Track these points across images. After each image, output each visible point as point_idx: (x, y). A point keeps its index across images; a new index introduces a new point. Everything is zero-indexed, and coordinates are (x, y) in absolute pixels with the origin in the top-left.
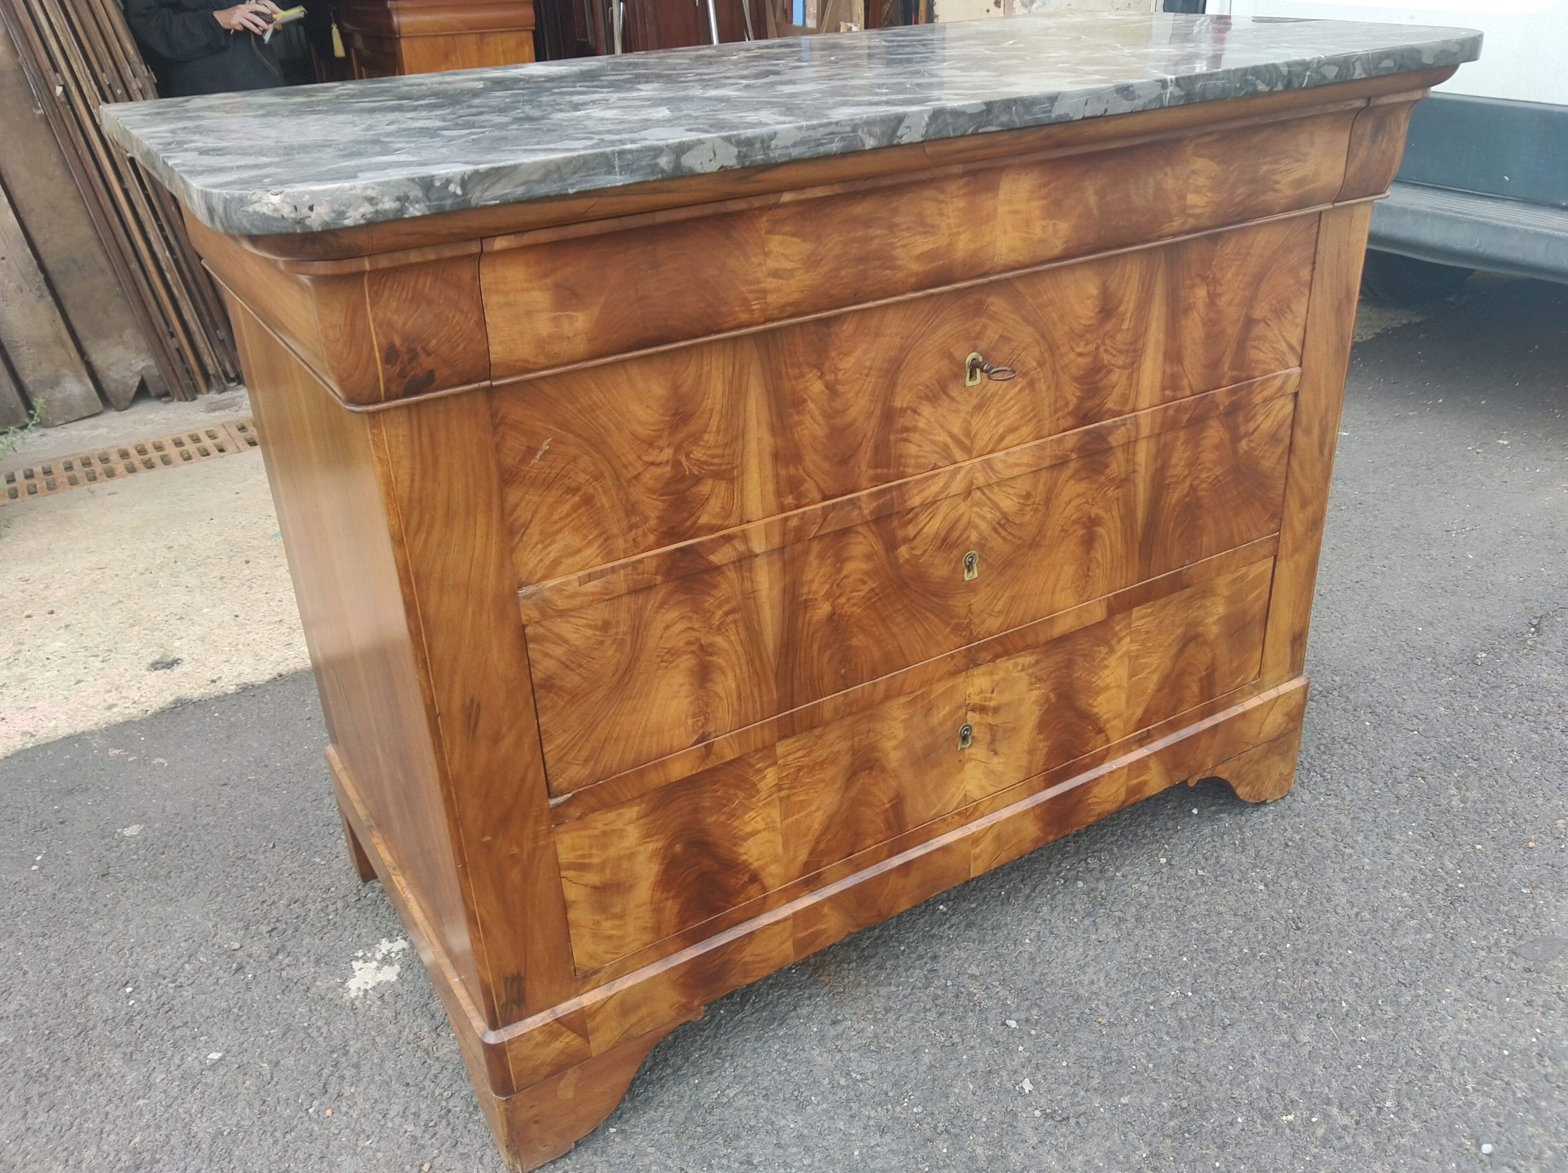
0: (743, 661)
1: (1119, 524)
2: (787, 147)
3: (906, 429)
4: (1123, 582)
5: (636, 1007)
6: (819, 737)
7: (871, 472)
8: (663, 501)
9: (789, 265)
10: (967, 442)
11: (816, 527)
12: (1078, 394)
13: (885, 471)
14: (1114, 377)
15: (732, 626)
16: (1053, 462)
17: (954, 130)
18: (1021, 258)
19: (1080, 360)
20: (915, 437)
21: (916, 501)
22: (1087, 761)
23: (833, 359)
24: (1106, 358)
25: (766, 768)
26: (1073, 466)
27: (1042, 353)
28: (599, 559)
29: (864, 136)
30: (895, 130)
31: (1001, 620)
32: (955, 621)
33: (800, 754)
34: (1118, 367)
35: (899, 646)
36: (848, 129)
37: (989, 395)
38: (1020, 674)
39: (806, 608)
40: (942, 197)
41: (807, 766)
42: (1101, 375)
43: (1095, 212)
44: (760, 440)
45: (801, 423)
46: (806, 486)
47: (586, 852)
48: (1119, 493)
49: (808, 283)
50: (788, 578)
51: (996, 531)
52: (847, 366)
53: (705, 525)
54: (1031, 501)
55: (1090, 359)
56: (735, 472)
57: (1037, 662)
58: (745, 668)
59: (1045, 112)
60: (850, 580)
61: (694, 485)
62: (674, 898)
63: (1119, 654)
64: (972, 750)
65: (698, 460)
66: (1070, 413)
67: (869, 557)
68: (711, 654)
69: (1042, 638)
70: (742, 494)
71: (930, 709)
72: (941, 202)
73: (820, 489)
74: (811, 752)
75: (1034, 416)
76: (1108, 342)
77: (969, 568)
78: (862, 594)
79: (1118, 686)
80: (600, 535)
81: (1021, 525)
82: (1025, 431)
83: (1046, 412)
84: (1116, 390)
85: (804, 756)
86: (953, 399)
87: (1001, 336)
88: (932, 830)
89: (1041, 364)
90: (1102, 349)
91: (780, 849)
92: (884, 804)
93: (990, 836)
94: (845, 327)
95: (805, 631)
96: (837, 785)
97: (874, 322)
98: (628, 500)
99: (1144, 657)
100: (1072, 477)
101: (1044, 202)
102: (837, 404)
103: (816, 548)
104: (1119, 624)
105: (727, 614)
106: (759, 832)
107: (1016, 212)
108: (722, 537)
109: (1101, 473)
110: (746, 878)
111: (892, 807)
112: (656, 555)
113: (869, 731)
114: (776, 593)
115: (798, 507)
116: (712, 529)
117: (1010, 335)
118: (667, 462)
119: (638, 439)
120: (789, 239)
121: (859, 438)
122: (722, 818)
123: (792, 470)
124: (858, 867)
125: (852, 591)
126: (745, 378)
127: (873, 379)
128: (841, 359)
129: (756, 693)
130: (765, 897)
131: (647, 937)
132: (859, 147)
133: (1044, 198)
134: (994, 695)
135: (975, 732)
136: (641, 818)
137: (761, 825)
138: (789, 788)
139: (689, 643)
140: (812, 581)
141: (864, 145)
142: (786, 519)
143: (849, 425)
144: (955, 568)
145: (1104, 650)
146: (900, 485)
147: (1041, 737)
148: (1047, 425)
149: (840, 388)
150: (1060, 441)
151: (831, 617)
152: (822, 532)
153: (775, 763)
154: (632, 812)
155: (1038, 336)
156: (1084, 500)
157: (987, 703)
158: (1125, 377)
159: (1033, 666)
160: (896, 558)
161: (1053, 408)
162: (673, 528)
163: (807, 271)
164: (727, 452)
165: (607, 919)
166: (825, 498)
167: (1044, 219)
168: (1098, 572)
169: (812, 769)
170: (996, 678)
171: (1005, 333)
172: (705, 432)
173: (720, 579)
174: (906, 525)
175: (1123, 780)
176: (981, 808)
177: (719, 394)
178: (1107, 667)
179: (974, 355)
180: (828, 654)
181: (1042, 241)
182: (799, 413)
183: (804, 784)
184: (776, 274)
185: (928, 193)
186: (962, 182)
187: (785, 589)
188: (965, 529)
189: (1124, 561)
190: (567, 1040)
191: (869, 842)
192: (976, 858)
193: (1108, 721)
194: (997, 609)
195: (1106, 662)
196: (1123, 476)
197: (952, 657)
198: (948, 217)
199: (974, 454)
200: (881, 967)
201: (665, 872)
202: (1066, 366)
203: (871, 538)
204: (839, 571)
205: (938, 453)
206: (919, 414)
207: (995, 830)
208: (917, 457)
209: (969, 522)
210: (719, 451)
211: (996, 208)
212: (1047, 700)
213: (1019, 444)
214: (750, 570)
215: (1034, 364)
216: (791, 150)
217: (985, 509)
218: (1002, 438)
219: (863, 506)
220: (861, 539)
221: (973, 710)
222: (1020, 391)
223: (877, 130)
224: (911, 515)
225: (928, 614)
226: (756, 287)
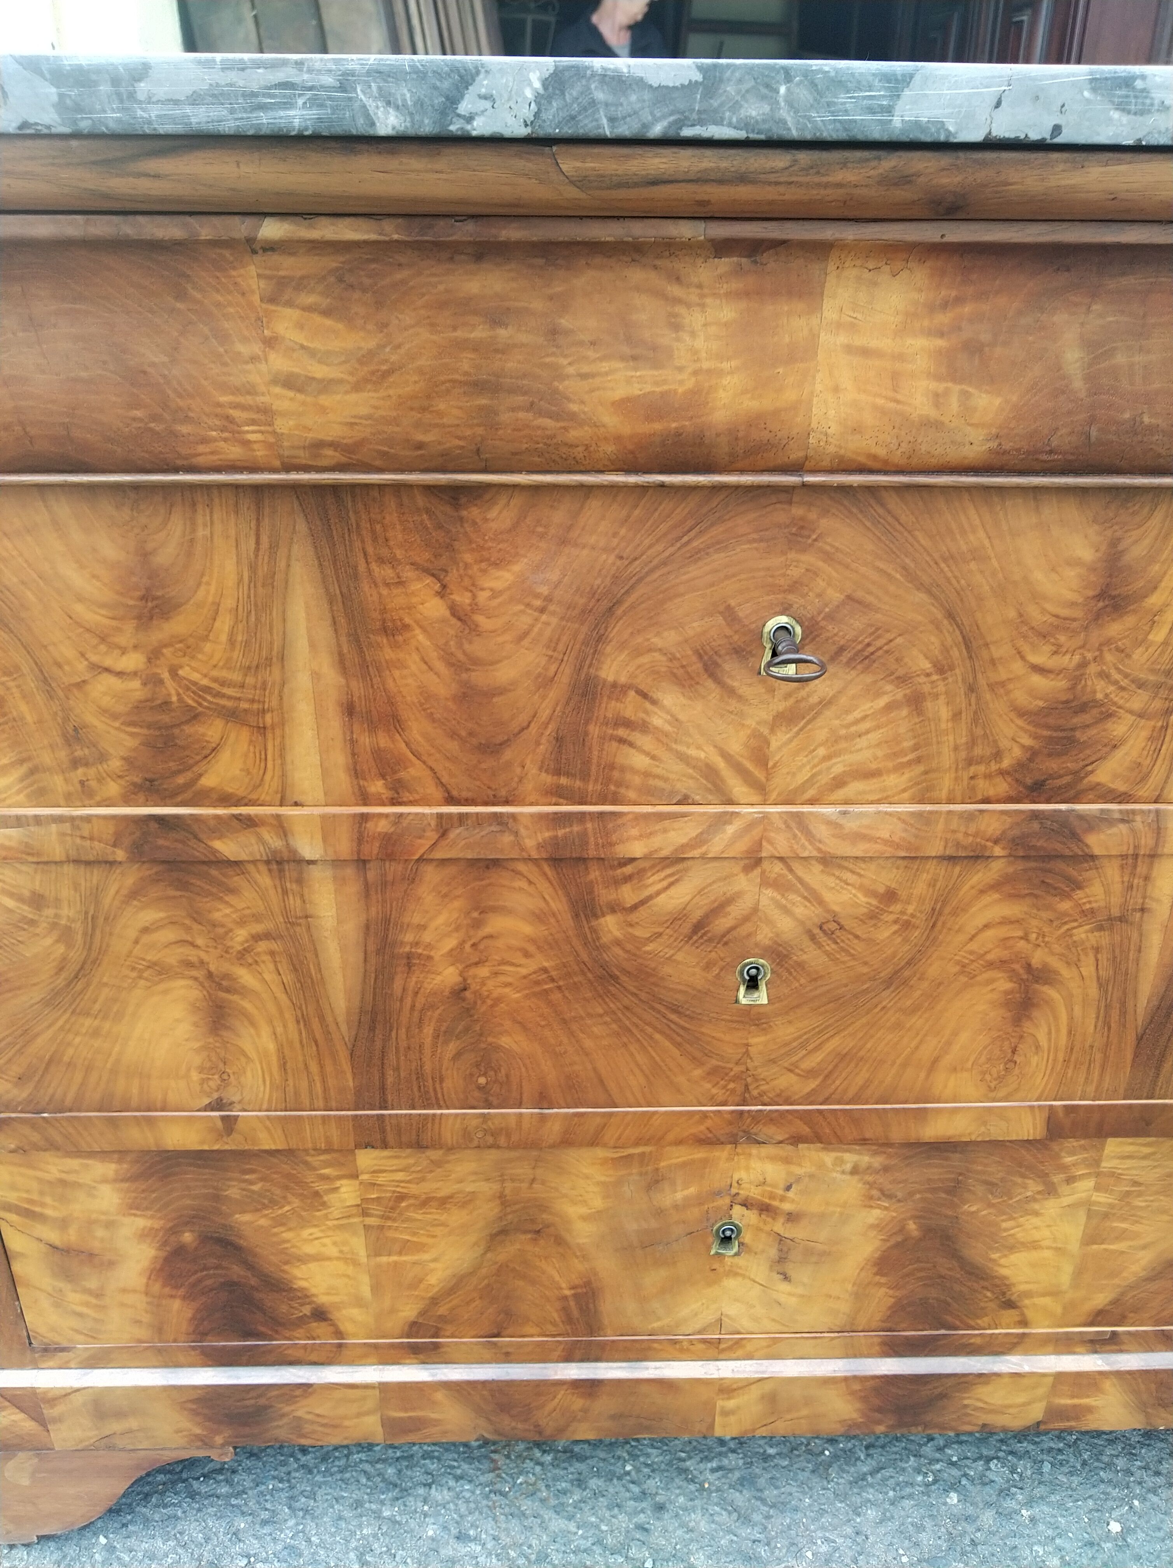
0: (289, 1015)
1: (1093, 991)
2: (176, 102)
3: (628, 724)
4: (1091, 1089)
5: (120, 1415)
6: (438, 1164)
7: (547, 779)
8: (132, 734)
9: (319, 371)
10: (759, 774)
11: (427, 844)
12: (1027, 741)
13: (578, 783)
14: (1118, 728)
15: (267, 958)
16: (949, 852)
17: (612, 120)
18: (882, 452)
19: (1037, 680)
20: (644, 741)
21: (637, 849)
22: (978, 1341)
23: (467, 566)
24: (1101, 689)
25: (340, 1178)
26: (996, 869)
27: (945, 650)
28: (21, 797)
29: (371, 104)
30: (453, 101)
31: (813, 1084)
32: (715, 1062)
33: (400, 1176)
34: (1131, 712)
35: (595, 1069)
36: (329, 80)
37: (814, 699)
38: (847, 1177)
39: (409, 966)
40: (675, 290)
41: (415, 1197)
42: (1086, 718)
43: (1078, 384)
44: (316, 676)
45: (401, 665)
46: (412, 771)
47: (35, 1197)
48: (1104, 939)
49: (364, 411)
50: (373, 911)
51: (813, 938)
52: (498, 585)
53: (212, 789)
54: (897, 908)
55: (1062, 683)
56: (268, 718)
57: (886, 1169)
58: (292, 1026)
59: (871, 110)
60: (500, 943)
61: (188, 722)
62: (184, 1298)
63: (1066, 1201)
64: (741, 1261)
65: (195, 684)
66: (1002, 773)
67: (539, 917)
68: (228, 990)
69: (897, 1134)
70: (282, 756)
71: (657, 1182)
72: (677, 301)
73: (440, 783)
74: (423, 1179)
75: (918, 760)
76: (1109, 657)
77: (753, 984)
78: (524, 971)
79: (1057, 1249)
80: (22, 761)
81: (870, 941)
82: (893, 781)
83: (947, 758)
84: (1119, 754)
85: (409, 1182)
86: (731, 692)
87: (849, 597)
88: (650, 1348)
89: (941, 669)
90: (1093, 669)
91: (366, 1291)
92: (561, 1289)
93: (755, 1392)
94: (493, 514)
95: (408, 1001)
96: (472, 1238)
97: (559, 516)
98: (66, 719)
99: (1124, 1219)
100: (995, 886)
101: (941, 343)
102: (477, 648)
103: (431, 875)
104: (1072, 1153)
105: (257, 938)
106: (329, 1259)
107: (866, 352)
108: (237, 817)
109: (1067, 896)
110: (307, 1310)
111: (575, 1296)
112: (114, 817)
113: (533, 1180)
114: (352, 928)
115: (394, 802)
116: (226, 800)
117: (870, 599)
118: (135, 674)
119: (80, 625)
120: (318, 319)
121: (523, 718)
122: (263, 1222)
123: (383, 741)
124: (507, 1357)
125: (503, 962)
126: (283, 564)
127: (554, 621)
128: (484, 571)
129: (314, 1068)
130: (340, 1346)
131: (142, 1333)
132: (360, 127)
133: (941, 334)
134: (791, 1194)
135: (747, 1237)
136: (122, 1181)
137: (333, 1251)
138: (382, 1217)
139: (189, 964)
140: (423, 927)
141: (373, 124)
142: (364, 817)
143: (501, 691)
144: (718, 976)
145: (1033, 1187)
146: (601, 814)
147: (883, 1280)
148: (946, 783)
149: (480, 619)
150: (970, 817)
151: (459, 992)
152: (438, 855)
153: (355, 1176)
154: (109, 1169)
155: (939, 615)
156: (1020, 933)
157: (775, 1203)
158: (1145, 734)
159: (877, 1172)
160: (593, 930)
161: (963, 754)
162: (151, 781)
163: (357, 388)
164: (250, 680)
165: (75, 1291)
166: (451, 800)
167: (939, 378)
168: (1035, 1060)
169: (425, 1202)
170: (798, 1171)
171: (860, 594)
172: (206, 638)
173: (237, 881)
174: (618, 882)
175: (1041, 1391)
176: (749, 1347)
177: (231, 580)
178: (1037, 1214)
179: (783, 620)
180: (452, 1047)
181: (927, 424)
182: (395, 646)
183: (408, 1219)
184: (290, 382)
185: (637, 275)
186: (725, 264)
187: (367, 927)
188: (746, 919)
189: (1098, 1056)
190: (13, 1417)
191: (529, 1329)
192: (726, 1413)
193: (1028, 1294)
194: (807, 1064)
195: (1036, 1206)
196: (1116, 912)
197: (705, 1115)
198: (693, 334)
199: (774, 796)
200: (580, 1482)
201: (167, 1260)
202: (1003, 684)
203: (543, 886)
204: (477, 924)
205: (692, 778)
206: (654, 702)
207: (767, 1387)
208: (647, 774)
209: (755, 910)
210: (236, 676)
211: (814, 337)
212: (902, 1230)
213: (878, 802)
214: (300, 881)
215: (927, 665)
216: (188, 110)
217: (793, 897)
218: (839, 782)
219: (523, 832)
220: (523, 884)
221: (745, 1204)
222: (889, 707)
223: (405, 93)
224: (628, 869)
225: (657, 1036)
226: (249, 400)
